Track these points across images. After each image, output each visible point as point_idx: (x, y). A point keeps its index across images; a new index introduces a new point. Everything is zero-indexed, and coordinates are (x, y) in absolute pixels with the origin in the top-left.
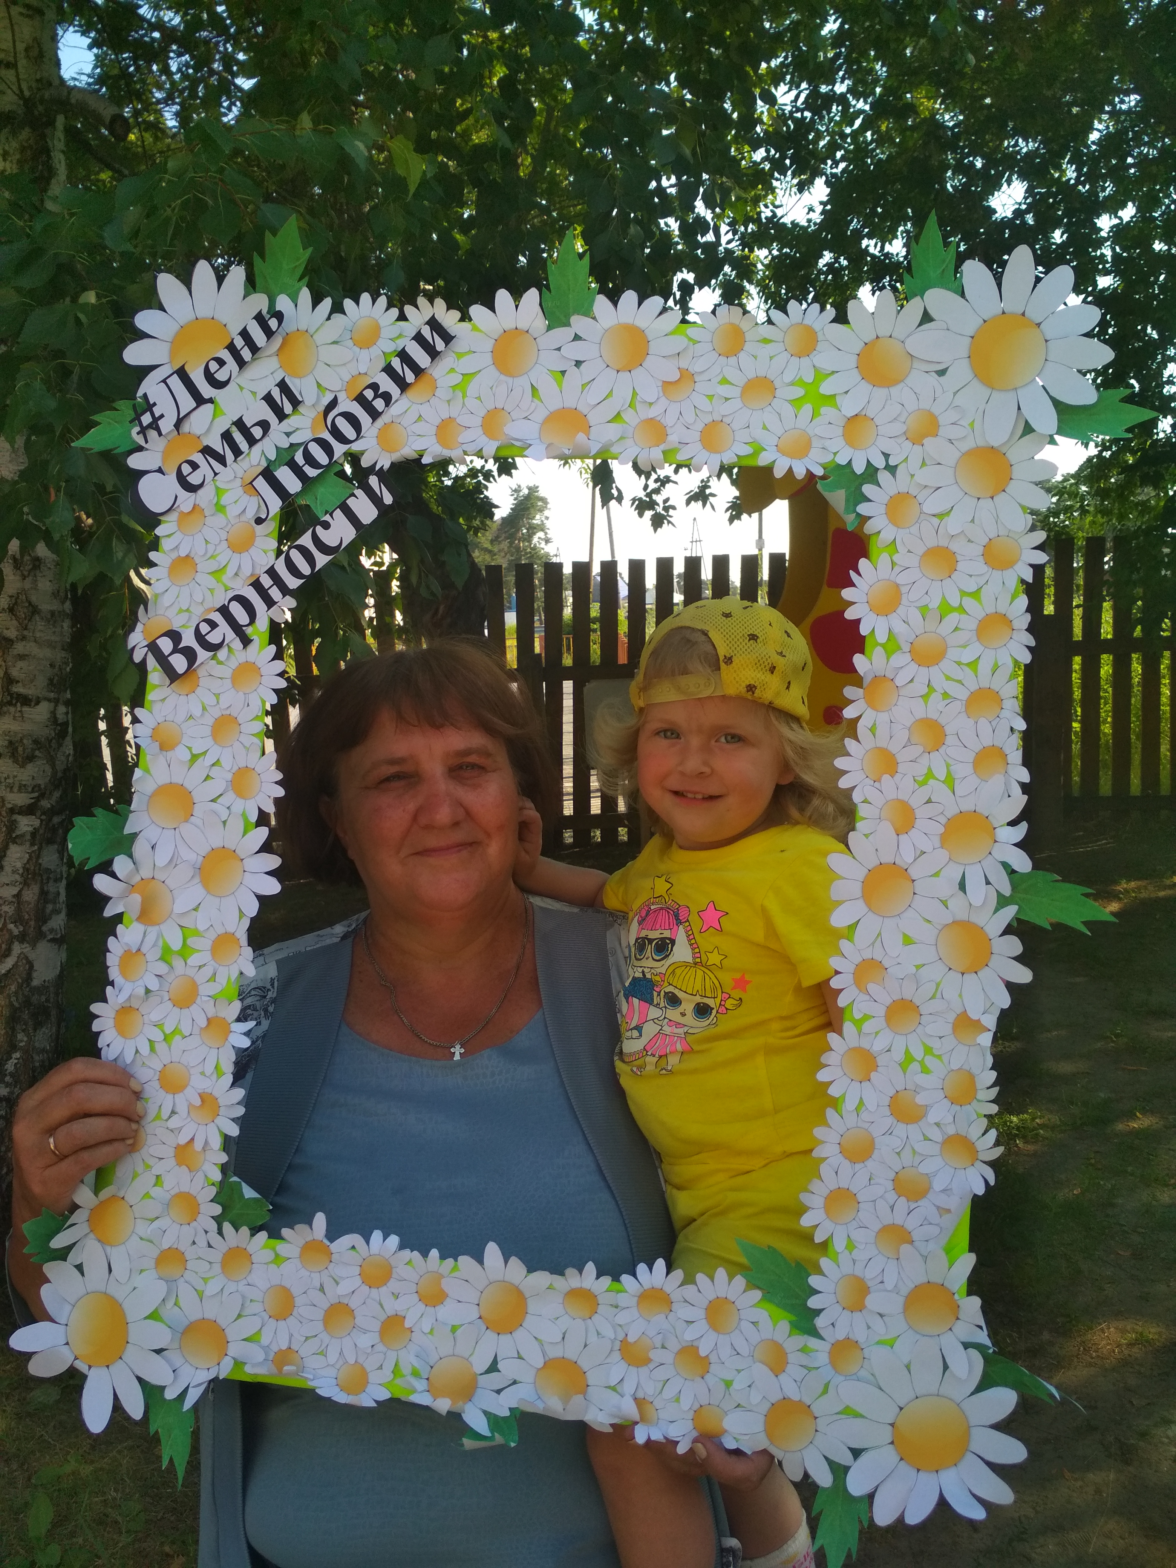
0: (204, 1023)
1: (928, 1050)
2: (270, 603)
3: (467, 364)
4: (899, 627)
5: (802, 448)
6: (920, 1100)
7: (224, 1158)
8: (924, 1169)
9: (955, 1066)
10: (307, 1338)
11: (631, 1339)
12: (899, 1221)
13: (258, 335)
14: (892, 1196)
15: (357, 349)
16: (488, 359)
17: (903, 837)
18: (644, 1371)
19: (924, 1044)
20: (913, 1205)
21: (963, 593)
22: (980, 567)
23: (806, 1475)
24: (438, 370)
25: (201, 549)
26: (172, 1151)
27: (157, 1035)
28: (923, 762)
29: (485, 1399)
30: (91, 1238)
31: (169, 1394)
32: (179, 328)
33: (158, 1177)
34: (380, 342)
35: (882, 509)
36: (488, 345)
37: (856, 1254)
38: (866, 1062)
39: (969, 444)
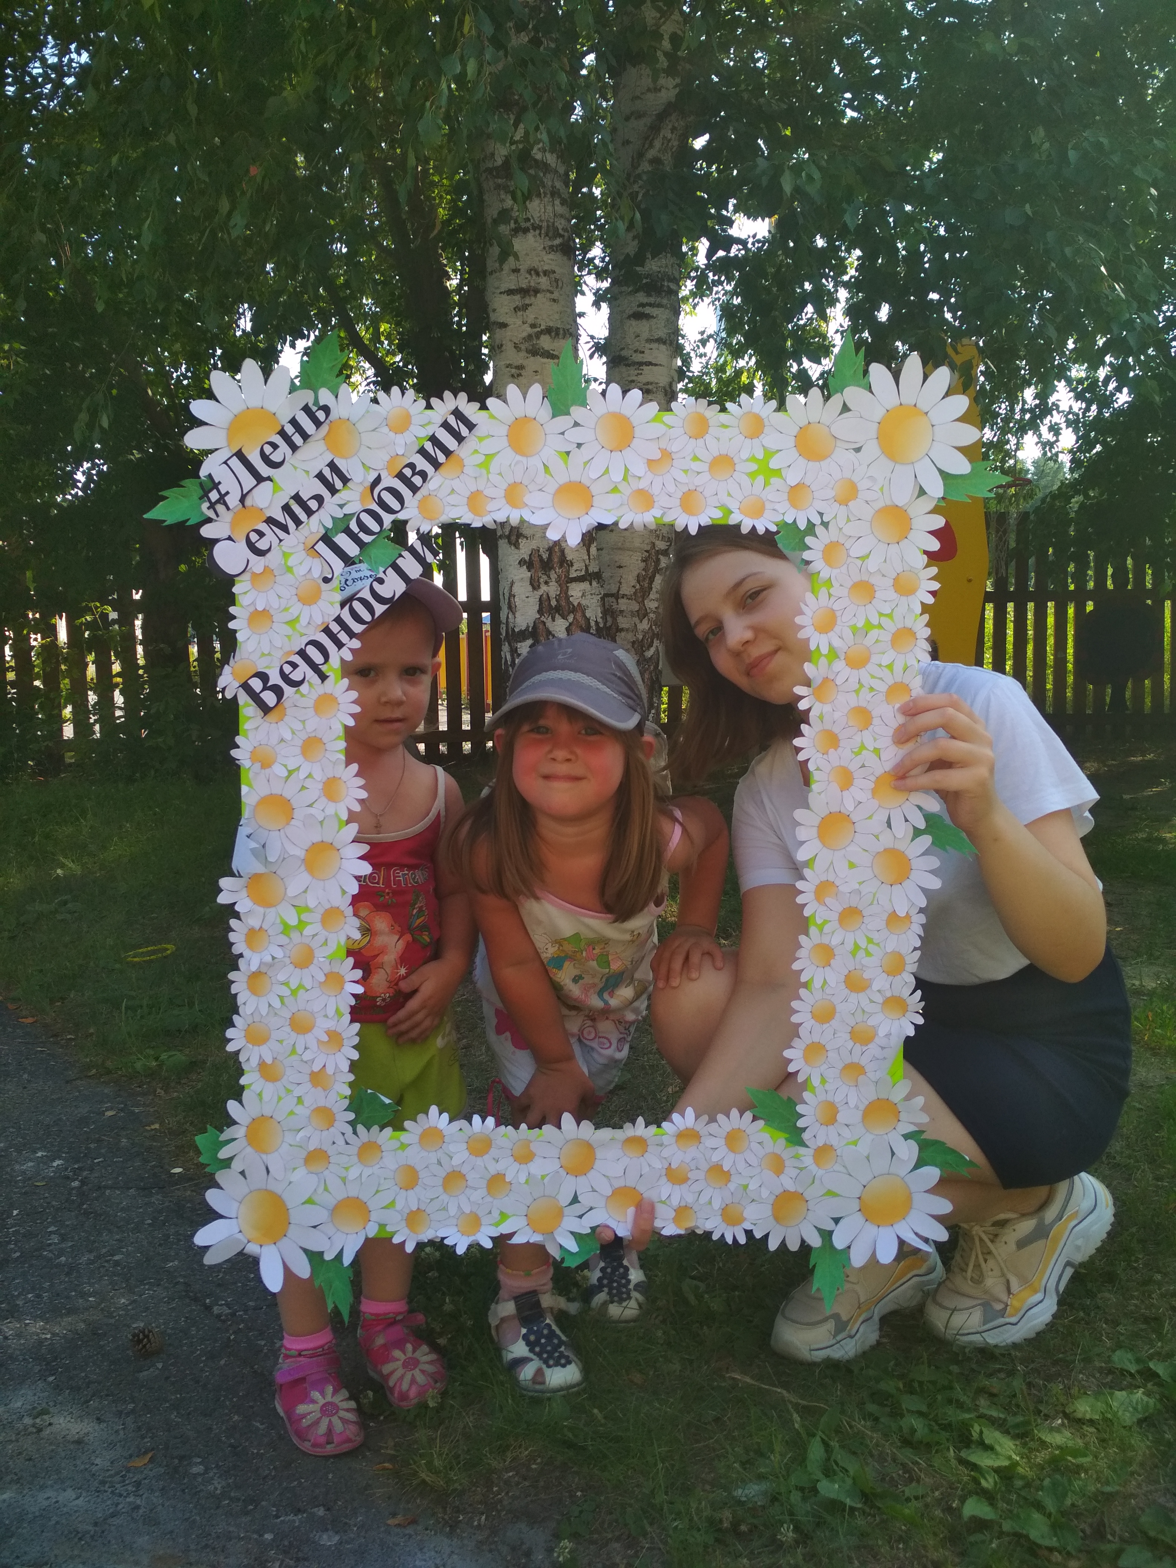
0: (322, 979)
1: (870, 940)
2: (340, 645)
3: (487, 446)
4: (837, 643)
5: (759, 510)
6: (866, 976)
7: (351, 1077)
8: (871, 1022)
9: (889, 950)
10: (432, 1200)
11: (673, 1166)
12: (856, 1060)
13: (308, 425)
14: (850, 1044)
15: (392, 434)
16: (505, 442)
17: (845, 793)
18: (685, 1187)
19: (866, 936)
20: (865, 1048)
21: (881, 614)
22: (892, 595)
23: (803, 1241)
24: (464, 452)
25: (275, 603)
26: (307, 1078)
27: (285, 991)
28: (858, 738)
29: (571, 1223)
30: (249, 1150)
31: (328, 1257)
32: (232, 416)
33: (299, 1098)
34: (412, 428)
35: (820, 555)
36: (504, 430)
37: (827, 1086)
38: (827, 953)
39: (880, 504)
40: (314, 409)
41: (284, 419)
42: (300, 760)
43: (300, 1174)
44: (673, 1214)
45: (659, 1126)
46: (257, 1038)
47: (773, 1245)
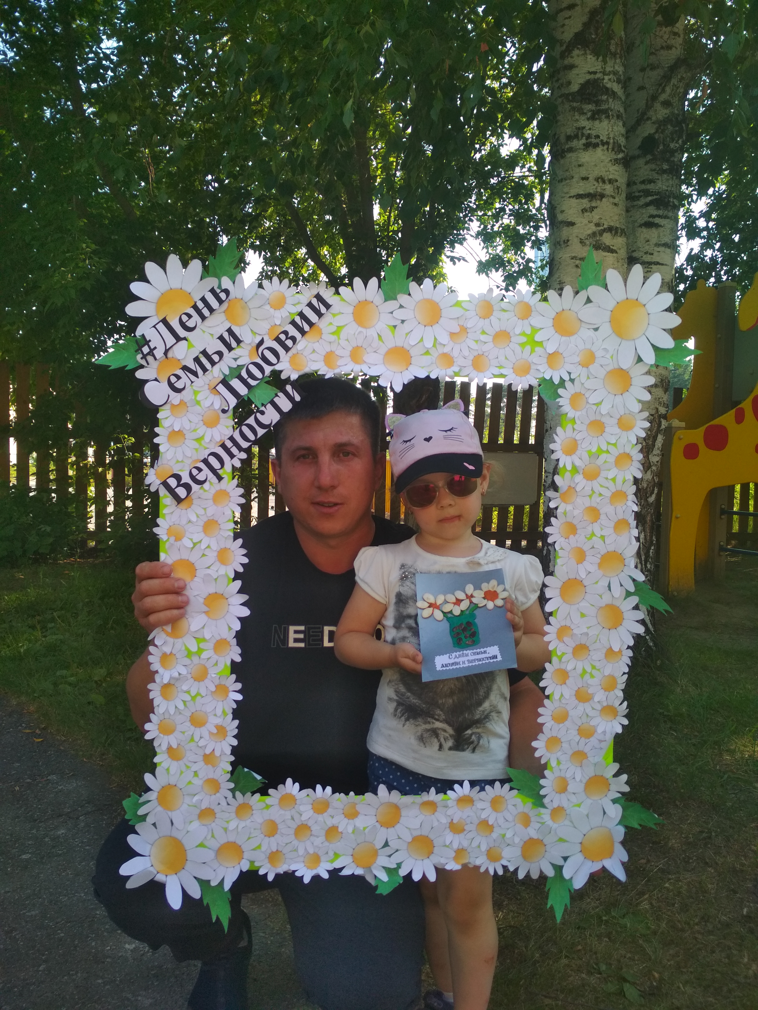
0: (213, 689)
1: (594, 667)
2: (232, 456)
3: (339, 321)
4: (578, 463)
5: (526, 370)
6: (590, 691)
7: (232, 758)
8: (593, 723)
9: (606, 674)
10: (287, 844)
11: (455, 821)
12: (581, 749)
13: (213, 303)
14: (578, 737)
15: (272, 310)
16: (351, 318)
17: (580, 566)
18: (462, 835)
19: (592, 665)
20: (587, 741)
21: (609, 443)
22: (616, 430)
23: (541, 872)
24: (323, 324)
25: (187, 426)
26: (201, 758)
27: (187, 698)
28: (590, 529)
29: (383, 860)
30: (159, 808)
31: (213, 884)
32: (160, 294)
33: (195, 772)
34: (286, 306)
35: (568, 401)
36: (350, 309)
37: (561, 767)
38: (563, 675)
39: (611, 368)
40: (218, 291)
41: (197, 298)
42: (202, 535)
43: (196, 825)
44: (453, 854)
45: (445, 794)
46: (166, 730)
47: (521, 875)
